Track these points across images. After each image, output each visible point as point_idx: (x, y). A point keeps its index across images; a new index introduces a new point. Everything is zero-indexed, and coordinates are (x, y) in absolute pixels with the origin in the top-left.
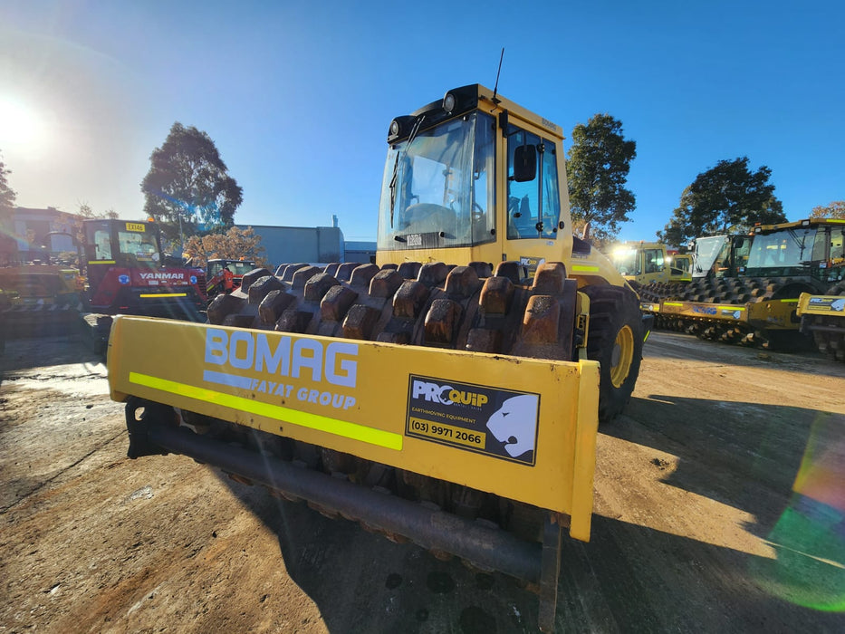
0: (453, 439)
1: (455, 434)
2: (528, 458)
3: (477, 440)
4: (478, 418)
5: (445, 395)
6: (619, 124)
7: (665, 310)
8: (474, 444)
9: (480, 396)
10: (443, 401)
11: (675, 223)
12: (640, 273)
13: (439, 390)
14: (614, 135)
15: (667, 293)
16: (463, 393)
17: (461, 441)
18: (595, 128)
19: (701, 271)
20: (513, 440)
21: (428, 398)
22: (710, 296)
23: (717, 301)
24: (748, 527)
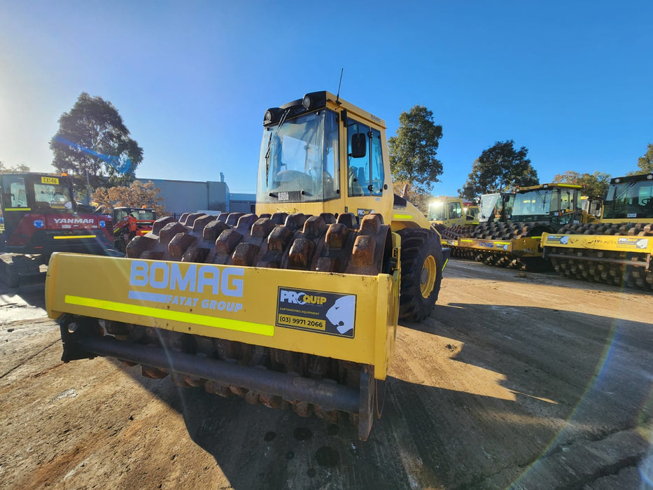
0: (306, 326)
1: (307, 323)
2: (350, 334)
3: (320, 325)
4: (321, 311)
5: (301, 298)
6: (431, 113)
7: (462, 245)
8: (319, 328)
9: (322, 298)
10: (299, 303)
11: (469, 184)
12: (446, 219)
13: (297, 296)
14: (428, 121)
15: (463, 233)
16: (312, 297)
17: (311, 327)
18: (415, 115)
19: (484, 217)
20: (341, 323)
21: (290, 301)
22: (490, 234)
23: (493, 238)
24: (502, 383)
